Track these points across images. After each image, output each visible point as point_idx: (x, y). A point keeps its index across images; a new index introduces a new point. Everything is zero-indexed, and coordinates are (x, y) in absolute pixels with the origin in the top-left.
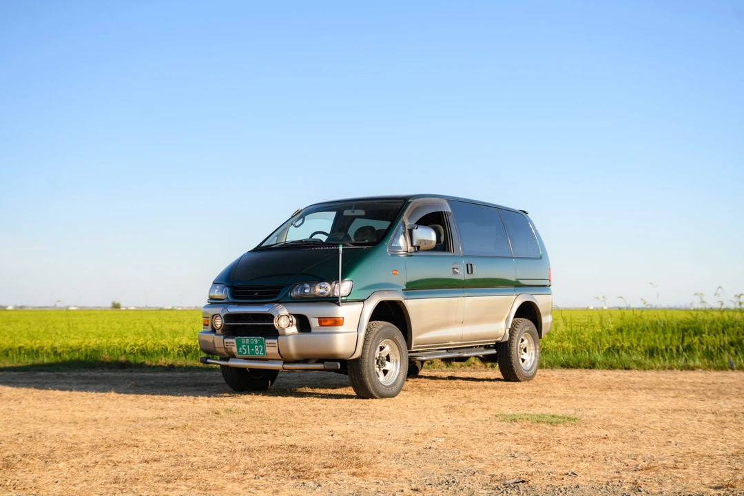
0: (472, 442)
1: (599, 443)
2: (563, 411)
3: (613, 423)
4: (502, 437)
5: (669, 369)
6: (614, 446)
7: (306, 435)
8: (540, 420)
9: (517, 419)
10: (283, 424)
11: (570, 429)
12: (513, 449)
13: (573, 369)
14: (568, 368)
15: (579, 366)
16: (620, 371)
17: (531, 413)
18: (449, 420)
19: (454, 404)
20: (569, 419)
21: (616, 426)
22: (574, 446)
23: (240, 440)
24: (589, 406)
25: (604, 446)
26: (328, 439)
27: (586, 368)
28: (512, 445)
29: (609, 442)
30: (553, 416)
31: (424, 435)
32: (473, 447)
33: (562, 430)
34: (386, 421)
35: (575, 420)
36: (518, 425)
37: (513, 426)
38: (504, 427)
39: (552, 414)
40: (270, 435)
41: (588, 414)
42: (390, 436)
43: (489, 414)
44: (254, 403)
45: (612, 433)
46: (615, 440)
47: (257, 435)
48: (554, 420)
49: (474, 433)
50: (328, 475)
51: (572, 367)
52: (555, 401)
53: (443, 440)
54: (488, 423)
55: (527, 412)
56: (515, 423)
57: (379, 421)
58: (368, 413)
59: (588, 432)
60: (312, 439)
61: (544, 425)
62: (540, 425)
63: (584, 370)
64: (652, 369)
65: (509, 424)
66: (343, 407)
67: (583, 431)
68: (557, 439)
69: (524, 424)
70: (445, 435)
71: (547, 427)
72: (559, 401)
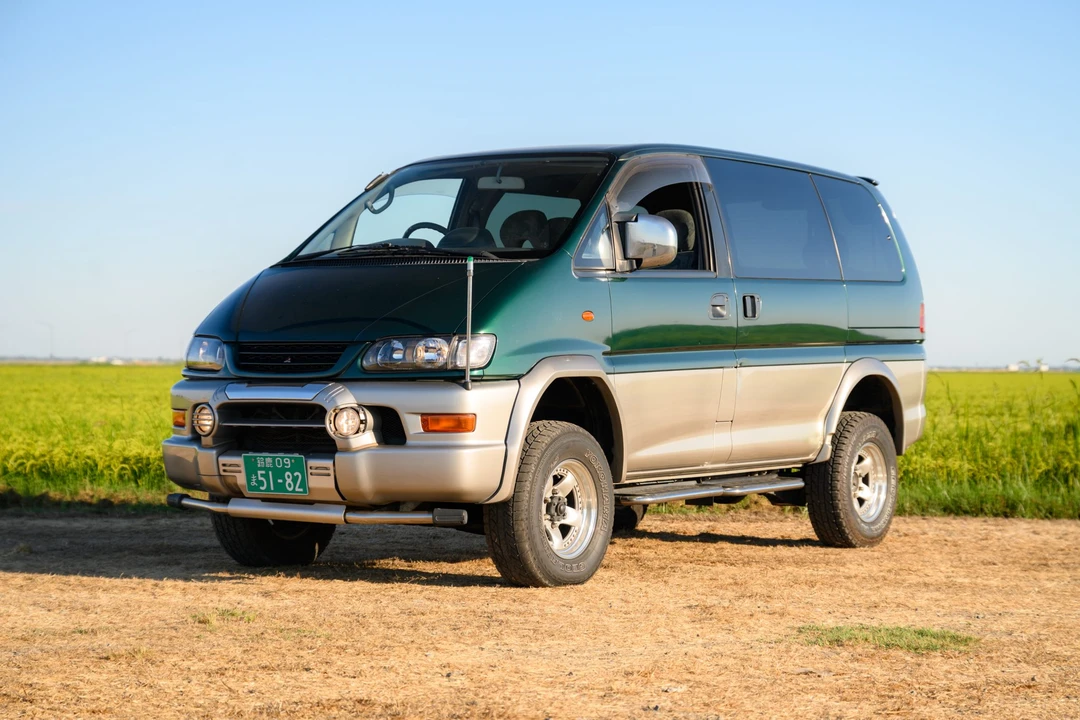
0: (746, 694)
1: (1016, 698)
2: (942, 621)
3: (1048, 650)
4: (811, 682)
6: (1049, 705)
7: (393, 675)
8: (891, 641)
9: (844, 638)
10: (344, 649)
11: (955, 662)
12: (832, 713)
13: (969, 517)
14: (957, 514)
15: (982, 510)
16: (1068, 522)
17: (875, 624)
18: (700, 641)
19: (711, 601)
20: (956, 639)
21: (1053, 657)
22: (963, 704)
23: (252, 685)
24: (997, 608)
25: (1027, 704)
26: (438, 682)
27: (996, 515)
28: (832, 703)
29: (1039, 695)
30: (922, 633)
31: (645, 675)
32: (748, 706)
33: (938, 667)
34: (563, 642)
35: (966, 641)
36: (845, 654)
37: (834, 656)
38: (817, 657)
39: (919, 626)
40: (316, 675)
41: (995, 628)
42: (574, 677)
43: (783, 627)
44: (284, 595)
45: (1045, 674)
46: (1051, 690)
47: (288, 674)
48: (923, 642)
49: (751, 671)
51: (966, 512)
52: (927, 595)
53: (684, 688)
54: (782, 647)
55: (866, 623)
56: (838, 649)
57: (549, 642)
58: (526, 622)
59: (994, 671)
60: (406, 682)
61: (900, 653)
62: (892, 652)
63: (991, 520)
65: (826, 651)
66: (473, 606)
67: (982, 668)
68: (926, 688)
69: (859, 650)
70: (689, 677)
71: (908, 658)
72: (936, 595)
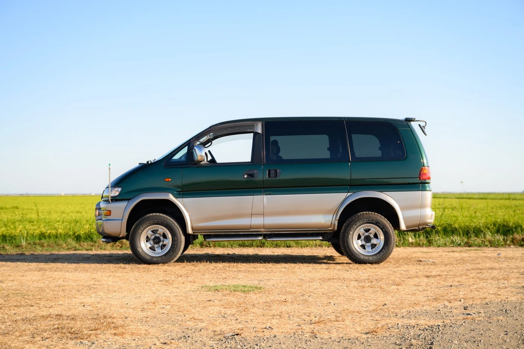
0: (191, 308)
1: (281, 305)
2: (250, 282)
3: (288, 290)
4: (211, 303)
5: (319, 246)
6: (293, 307)
7: (64, 307)
8: (235, 289)
9: (219, 289)
10: (41, 299)
11: (258, 295)
12: (222, 312)
13: (248, 248)
14: (244, 247)
15: (253, 245)
16: (283, 248)
17: (227, 284)
18: (168, 292)
19: (168, 279)
20: (256, 288)
21: (290, 293)
22: (265, 308)
23: (14, 312)
24: (267, 278)
25: (286, 307)
26: (81, 308)
27: (258, 247)
28: (221, 309)
29: (288, 304)
30: (244, 286)
31: (154, 303)
32: (193, 311)
33: (253, 297)
34: (120, 294)
35: (260, 288)
36: (220, 294)
37: (217, 295)
38: (211, 295)
39: (244, 284)
40: (35, 308)
41: (268, 284)
42: (128, 305)
43: (195, 286)
44: (8, 282)
45: (289, 298)
46: (292, 302)
47: (25, 308)
48: (246, 289)
49: (190, 301)
50: (97, 336)
51: (247, 246)
52: (242, 274)
53: (169, 307)
54: (198, 292)
55: (224, 284)
56: (218, 292)
57: (114, 294)
58: (104, 288)
59: (272, 298)
60: (70, 309)
61: (239, 293)
62: (236, 293)
63: (256, 248)
64: (307, 246)
65: (214, 293)
66: (81, 283)
67: (268, 297)
68: (251, 303)
69: (225, 293)
70: (169, 303)
71: (242, 295)
72: (245, 274)
